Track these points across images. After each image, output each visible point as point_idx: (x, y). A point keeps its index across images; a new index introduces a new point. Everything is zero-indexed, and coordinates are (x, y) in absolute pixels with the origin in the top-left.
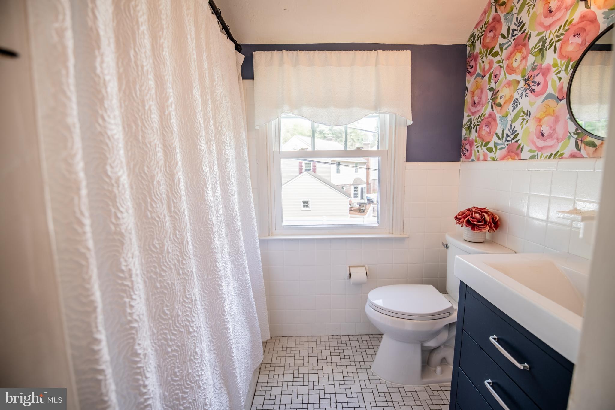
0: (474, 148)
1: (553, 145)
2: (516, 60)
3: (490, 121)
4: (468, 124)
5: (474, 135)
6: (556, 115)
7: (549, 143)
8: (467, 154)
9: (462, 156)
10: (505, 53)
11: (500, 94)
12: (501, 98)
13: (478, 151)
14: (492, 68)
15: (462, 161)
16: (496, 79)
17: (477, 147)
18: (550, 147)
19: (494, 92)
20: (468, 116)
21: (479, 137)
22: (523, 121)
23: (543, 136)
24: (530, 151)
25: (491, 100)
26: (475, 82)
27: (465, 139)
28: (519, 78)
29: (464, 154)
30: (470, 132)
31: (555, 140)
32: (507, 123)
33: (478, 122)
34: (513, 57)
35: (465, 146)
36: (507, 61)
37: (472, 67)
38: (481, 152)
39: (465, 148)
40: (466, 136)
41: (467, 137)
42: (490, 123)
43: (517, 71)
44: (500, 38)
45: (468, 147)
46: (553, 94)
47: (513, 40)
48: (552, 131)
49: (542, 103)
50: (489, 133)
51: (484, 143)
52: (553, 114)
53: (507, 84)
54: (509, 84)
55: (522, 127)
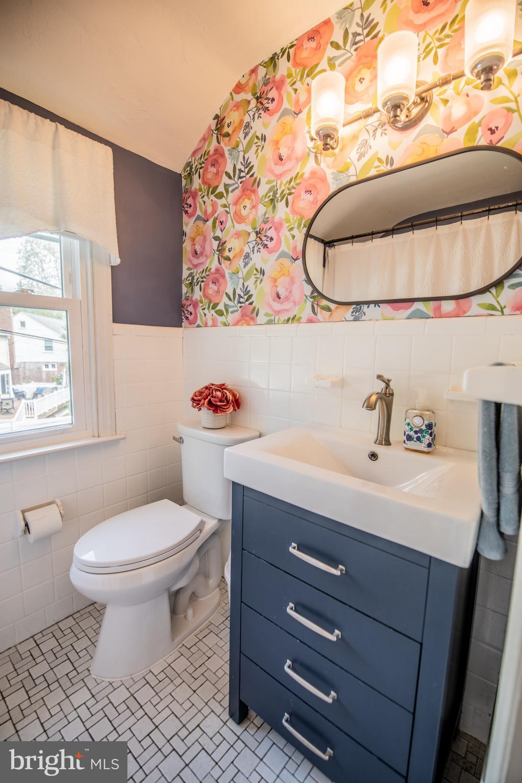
0: (200, 310)
1: (290, 309)
2: (245, 207)
3: (218, 277)
4: (188, 279)
5: (197, 294)
6: (292, 276)
7: (286, 306)
8: (191, 317)
9: (184, 320)
10: (231, 197)
11: (228, 246)
12: (229, 251)
13: (205, 315)
14: (216, 212)
15: (185, 328)
16: (222, 227)
17: (204, 309)
18: (287, 310)
19: (220, 242)
20: (189, 269)
21: (205, 296)
22: (257, 280)
23: (280, 298)
24: (267, 315)
25: (217, 251)
26: (195, 226)
27: (187, 299)
28: (249, 229)
29: (187, 318)
30: (192, 290)
31: (292, 303)
32: (239, 281)
33: (202, 278)
34: (242, 204)
35: (187, 307)
36: (235, 206)
37: (190, 206)
38: (209, 316)
39: (187, 310)
40: (188, 295)
41: (188, 297)
42: (217, 280)
43: (247, 221)
44: (224, 176)
45: (191, 309)
46: (287, 253)
47: (241, 183)
48: (288, 294)
49: (276, 261)
50: (218, 292)
51: (211, 305)
52: (289, 275)
53: (236, 234)
54: (238, 235)
55: (256, 287)
